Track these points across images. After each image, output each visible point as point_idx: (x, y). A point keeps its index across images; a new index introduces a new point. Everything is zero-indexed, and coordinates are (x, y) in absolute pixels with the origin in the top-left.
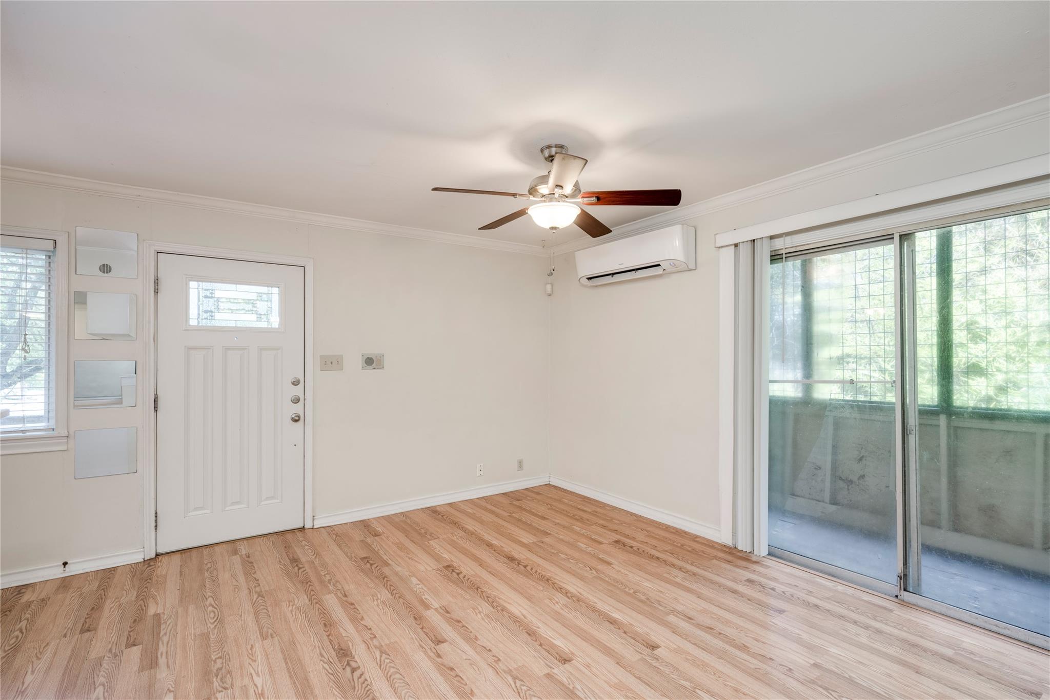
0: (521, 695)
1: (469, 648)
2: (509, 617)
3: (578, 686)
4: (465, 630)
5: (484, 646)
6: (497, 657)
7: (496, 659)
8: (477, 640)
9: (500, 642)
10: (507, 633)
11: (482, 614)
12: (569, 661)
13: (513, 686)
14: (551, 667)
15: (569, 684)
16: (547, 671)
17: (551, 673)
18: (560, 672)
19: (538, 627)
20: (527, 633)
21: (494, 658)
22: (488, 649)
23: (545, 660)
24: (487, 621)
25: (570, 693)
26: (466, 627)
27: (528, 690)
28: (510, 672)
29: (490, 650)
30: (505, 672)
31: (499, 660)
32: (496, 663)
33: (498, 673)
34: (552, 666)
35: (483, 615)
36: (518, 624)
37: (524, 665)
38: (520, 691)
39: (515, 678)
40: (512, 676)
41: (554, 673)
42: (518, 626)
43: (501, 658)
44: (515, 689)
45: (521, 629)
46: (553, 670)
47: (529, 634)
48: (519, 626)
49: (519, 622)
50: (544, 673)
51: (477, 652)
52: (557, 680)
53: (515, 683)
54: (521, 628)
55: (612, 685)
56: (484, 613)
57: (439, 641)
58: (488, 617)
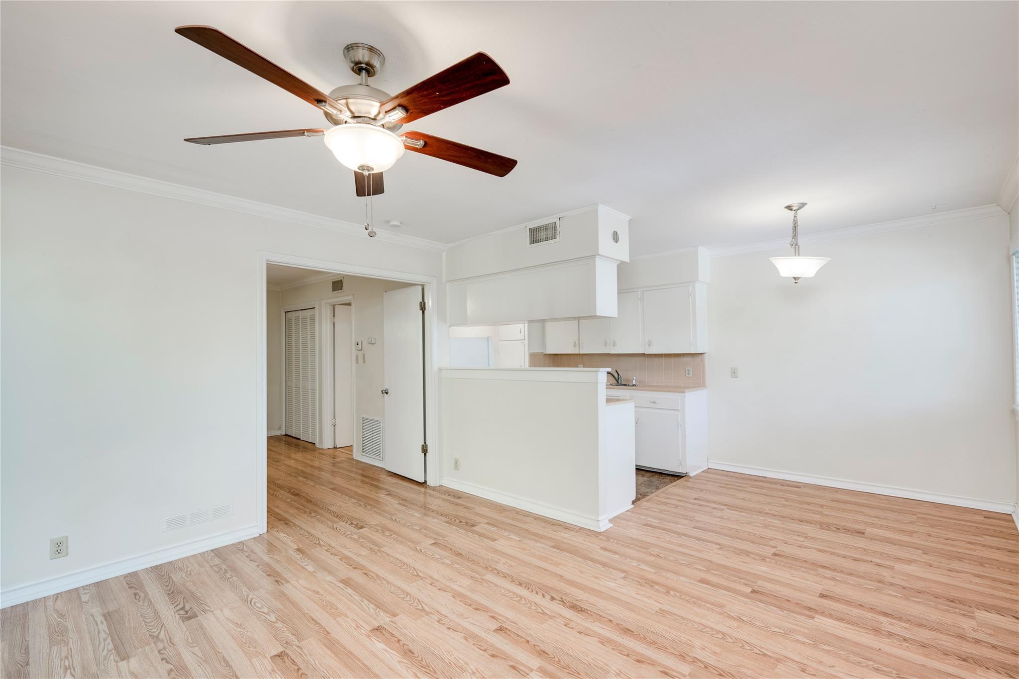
0: (417, 600)
1: (469, 628)
2: (435, 672)
3: (372, 611)
4: (481, 646)
5: (455, 632)
6: (440, 623)
7: (441, 622)
8: (465, 637)
9: (440, 638)
10: (435, 649)
11: (470, 672)
12: (374, 629)
13: (423, 605)
14: (392, 622)
15: (379, 612)
16: (395, 619)
17: (392, 617)
18: (384, 619)
19: (399, 662)
20: (413, 653)
21: (443, 623)
22: (451, 630)
23: (397, 627)
24: (462, 662)
25: (380, 605)
26: (482, 650)
27: (412, 604)
28: (428, 614)
29: (449, 629)
30: (431, 613)
31: (438, 622)
32: (439, 619)
33: (438, 612)
34: (391, 624)
35: (469, 670)
36: (424, 663)
37: (416, 620)
38: (418, 602)
39: (423, 610)
40: (425, 611)
41: (390, 618)
42: (424, 660)
43: (437, 623)
44: (422, 603)
45: (420, 657)
46: (390, 619)
47: (410, 651)
48: (422, 661)
49: (422, 667)
50: (399, 616)
51: (461, 625)
52: (388, 613)
53: (422, 607)
54: (420, 659)
55: (344, 615)
56: (468, 674)
57: (500, 630)
58: (461, 668)
